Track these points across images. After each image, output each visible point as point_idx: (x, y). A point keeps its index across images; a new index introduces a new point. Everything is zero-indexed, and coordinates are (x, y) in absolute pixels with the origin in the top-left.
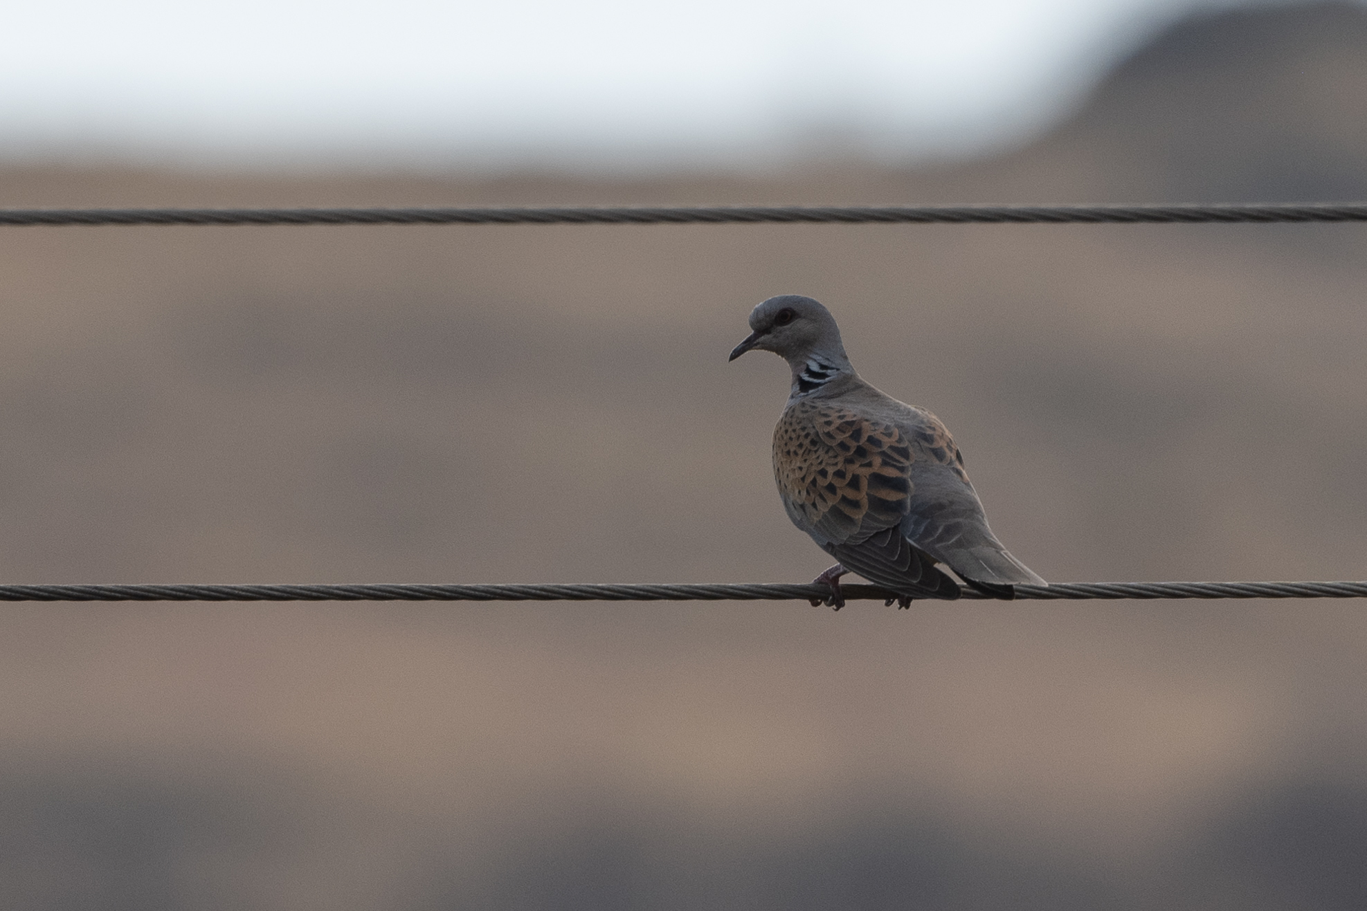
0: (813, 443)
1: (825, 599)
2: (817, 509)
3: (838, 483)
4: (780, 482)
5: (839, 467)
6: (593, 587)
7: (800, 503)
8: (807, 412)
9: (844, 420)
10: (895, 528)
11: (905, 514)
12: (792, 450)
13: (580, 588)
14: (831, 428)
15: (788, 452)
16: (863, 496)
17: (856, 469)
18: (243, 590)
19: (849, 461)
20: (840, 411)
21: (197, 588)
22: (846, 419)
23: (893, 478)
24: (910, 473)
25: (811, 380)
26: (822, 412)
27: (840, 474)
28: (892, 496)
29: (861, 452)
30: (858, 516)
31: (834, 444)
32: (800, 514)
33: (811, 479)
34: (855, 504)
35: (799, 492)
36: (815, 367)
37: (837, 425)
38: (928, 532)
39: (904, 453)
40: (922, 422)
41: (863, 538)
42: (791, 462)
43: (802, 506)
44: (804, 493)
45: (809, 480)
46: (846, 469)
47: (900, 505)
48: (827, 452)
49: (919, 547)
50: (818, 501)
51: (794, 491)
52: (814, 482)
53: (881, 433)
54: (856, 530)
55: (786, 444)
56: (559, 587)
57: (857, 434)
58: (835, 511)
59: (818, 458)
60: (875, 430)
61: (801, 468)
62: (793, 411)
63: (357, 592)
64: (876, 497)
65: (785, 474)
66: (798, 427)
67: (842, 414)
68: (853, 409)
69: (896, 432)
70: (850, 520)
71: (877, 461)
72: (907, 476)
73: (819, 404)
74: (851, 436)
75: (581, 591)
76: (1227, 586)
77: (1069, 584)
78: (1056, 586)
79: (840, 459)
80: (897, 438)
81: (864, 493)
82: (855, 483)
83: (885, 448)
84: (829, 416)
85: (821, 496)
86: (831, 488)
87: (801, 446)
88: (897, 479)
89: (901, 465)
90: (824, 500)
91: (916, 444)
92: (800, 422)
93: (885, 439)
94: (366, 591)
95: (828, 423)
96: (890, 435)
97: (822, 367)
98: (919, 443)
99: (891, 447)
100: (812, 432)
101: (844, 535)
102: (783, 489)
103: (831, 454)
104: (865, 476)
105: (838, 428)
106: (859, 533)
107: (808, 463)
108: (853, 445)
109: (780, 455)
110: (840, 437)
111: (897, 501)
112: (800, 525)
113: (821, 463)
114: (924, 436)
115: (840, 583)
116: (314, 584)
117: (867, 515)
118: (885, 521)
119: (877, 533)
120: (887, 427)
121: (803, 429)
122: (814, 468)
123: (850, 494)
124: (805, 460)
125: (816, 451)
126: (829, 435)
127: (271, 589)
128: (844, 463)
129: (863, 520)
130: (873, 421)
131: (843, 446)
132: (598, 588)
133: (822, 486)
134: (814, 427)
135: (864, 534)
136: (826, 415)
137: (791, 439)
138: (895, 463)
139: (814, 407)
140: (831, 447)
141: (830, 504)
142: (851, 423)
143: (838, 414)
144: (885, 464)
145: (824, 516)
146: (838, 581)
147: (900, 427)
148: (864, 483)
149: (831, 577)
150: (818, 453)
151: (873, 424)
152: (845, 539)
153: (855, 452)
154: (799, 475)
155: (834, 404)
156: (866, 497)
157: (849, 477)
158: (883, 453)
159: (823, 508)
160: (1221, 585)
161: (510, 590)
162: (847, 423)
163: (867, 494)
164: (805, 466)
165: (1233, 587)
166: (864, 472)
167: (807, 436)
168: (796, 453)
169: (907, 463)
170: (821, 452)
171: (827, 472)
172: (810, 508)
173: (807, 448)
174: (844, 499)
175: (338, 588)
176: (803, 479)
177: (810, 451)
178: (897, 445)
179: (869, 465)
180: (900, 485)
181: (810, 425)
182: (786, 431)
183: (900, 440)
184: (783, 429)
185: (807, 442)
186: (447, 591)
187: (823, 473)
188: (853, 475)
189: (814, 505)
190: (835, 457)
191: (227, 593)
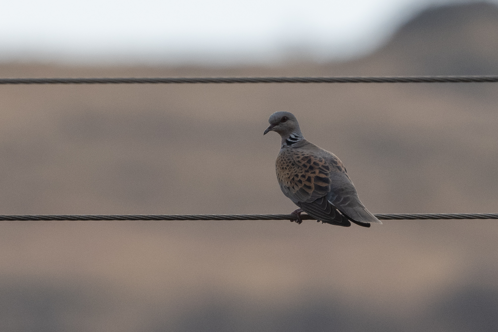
0: (293, 165)
1: (295, 220)
2: (294, 189)
3: (302, 179)
4: (279, 179)
5: (303, 174)
6: (211, 215)
7: (288, 187)
8: (289, 153)
9: (304, 156)
10: (324, 197)
11: (328, 191)
12: (284, 167)
13: (206, 216)
14: (300, 159)
15: (283, 168)
16: (312, 185)
17: (309, 174)
18: (83, 217)
19: (307, 171)
20: (302, 153)
21: (66, 216)
22: (305, 156)
23: (323, 178)
24: (330, 176)
25: (291, 141)
26: (295, 153)
27: (303, 176)
28: (324, 185)
29: (311, 168)
30: (311, 192)
31: (301, 165)
32: (287, 191)
33: (292, 177)
34: (309, 188)
35: (287, 183)
36: (293, 137)
37: (302, 158)
38: (338, 199)
39: (327, 168)
40: (332, 157)
41: (312, 201)
42: (284, 172)
43: (289, 188)
44: (289, 183)
45: (291, 178)
46: (306, 174)
47: (326, 188)
48: (298, 168)
49: (334, 205)
50: (295, 186)
51: (285, 182)
52: (293, 179)
53: (318, 161)
54: (310, 197)
55: (282, 165)
56: (198, 215)
57: (309, 161)
58: (302, 190)
59: (295, 170)
60: (316, 159)
61: (288, 174)
62: (284, 153)
63: (125, 218)
64: (317, 185)
65: (282, 176)
66: (286, 159)
67: (303, 154)
68: (307, 152)
69: (324, 160)
70: (308, 194)
71: (317, 171)
72: (329, 177)
73: (294, 150)
74: (307, 162)
75: (206, 217)
76: (442, 215)
77: (384, 214)
78: (379, 215)
79: (303, 170)
80: (324, 162)
81: (313, 184)
82: (309, 180)
83: (320, 166)
84: (298, 155)
85: (296, 184)
86: (300, 181)
87: (288, 166)
88: (325, 178)
89: (326, 173)
90: (297, 186)
91: (331, 164)
92: (287, 157)
93: (320, 163)
94: (128, 217)
95: (298, 157)
96: (321, 161)
97: (296, 136)
98: (332, 164)
99: (322, 166)
100: (292, 161)
101: (305, 199)
102: (280, 181)
103: (300, 168)
104: (313, 178)
105: (302, 159)
106: (310, 199)
107: (291, 172)
108: (308, 165)
109: (279, 169)
110: (303, 162)
111: (325, 187)
112: (287, 195)
113: (296, 172)
114: (333, 162)
115: (301, 214)
116: (109, 214)
117: (314, 192)
118: (321, 194)
119: (317, 199)
120: (320, 158)
121: (289, 160)
122: (293, 174)
123: (308, 184)
124: (290, 171)
125: (294, 168)
126: (299, 161)
127: (94, 216)
128: (305, 172)
129: (312, 193)
130: (315, 156)
131: (305, 166)
132: (213, 216)
133: (297, 181)
134: (293, 159)
135: (312, 199)
136: (297, 154)
137: (284, 163)
138: (323, 172)
139: (292, 151)
140: (300, 166)
141: (300, 187)
142: (307, 157)
143: (302, 154)
144: (320, 172)
145: (297, 192)
146: (300, 213)
147: (325, 158)
148: (313, 180)
149: (298, 212)
150: (295, 168)
151: (315, 157)
152: (305, 200)
153: (309, 168)
154: (287, 176)
155: (300, 150)
156: (314, 185)
157: (307, 177)
158: (319, 168)
159: (297, 189)
160: (439, 214)
161: (180, 216)
162: (305, 157)
163: (314, 184)
164: (290, 173)
165: (444, 215)
166: (312, 176)
167: (290, 162)
168: (286, 168)
169: (328, 172)
170: (296, 168)
171: (298, 175)
172: (291, 188)
173: (290, 166)
174: (305, 185)
175: (118, 216)
176: (289, 178)
177: (291, 167)
178: (324, 165)
179: (314, 173)
180: (326, 181)
181: (291, 158)
182: (282, 160)
183: (325, 163)
184: (281, 160)
185: (290, 164)
186: (158, 217)
187: (297, 176)
188: (308, 177)
189: (293, 187)
190: (301, 170)
191: (77, 218)
